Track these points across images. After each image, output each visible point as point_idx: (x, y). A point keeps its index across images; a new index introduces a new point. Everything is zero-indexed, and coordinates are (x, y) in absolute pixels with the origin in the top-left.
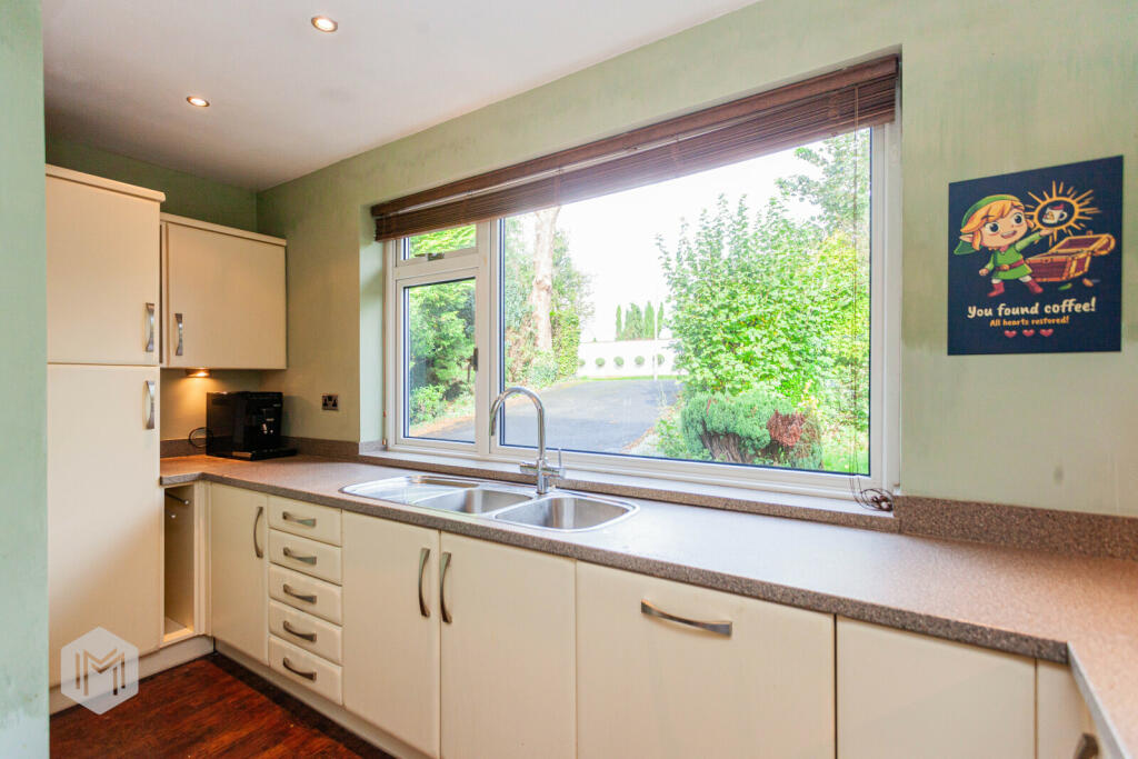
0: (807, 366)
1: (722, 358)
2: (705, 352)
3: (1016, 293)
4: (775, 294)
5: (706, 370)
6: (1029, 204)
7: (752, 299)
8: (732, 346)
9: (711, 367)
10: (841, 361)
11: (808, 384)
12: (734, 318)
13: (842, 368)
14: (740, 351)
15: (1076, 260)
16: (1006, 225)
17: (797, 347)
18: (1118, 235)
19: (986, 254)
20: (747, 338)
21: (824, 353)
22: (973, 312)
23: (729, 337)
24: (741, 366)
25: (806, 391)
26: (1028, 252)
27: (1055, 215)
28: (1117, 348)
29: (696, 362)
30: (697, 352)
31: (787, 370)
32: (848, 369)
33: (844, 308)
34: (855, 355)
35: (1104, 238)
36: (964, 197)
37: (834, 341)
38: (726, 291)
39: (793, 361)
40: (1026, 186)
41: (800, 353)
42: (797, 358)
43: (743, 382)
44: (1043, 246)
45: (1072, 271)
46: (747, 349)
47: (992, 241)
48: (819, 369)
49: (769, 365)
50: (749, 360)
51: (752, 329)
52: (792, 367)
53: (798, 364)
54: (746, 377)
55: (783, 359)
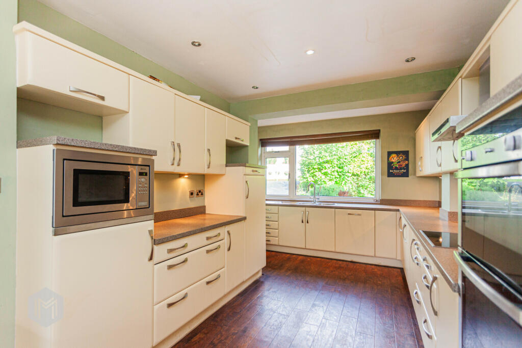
0: (343, 176)
1: (317, 174)
2: (311, 172)
3: (396, 168)
4: (334, 153)
5: (311, 178)
6: (398, 156)
7: (327, 154)
8: (320, 170)
9: (313, 177)
10: (353, 175)
11: (343, 182)
12: (321, 161)
13: (353, 177)
14: (323, 171)
15: (404, 164)
16: (395, 158)
17: (341, 170)
18: (408, 161)
19: (392, 162)
20: (325, 167)
21: (348, 172)
22: (391, 171)
23: (319, 167)
24: (323, 177)
25: (342, 185)
26: (398, 163)
27: (401, 158)
28: (408, 176)
29: (308, 175)
30: (308, 171)
31: (337, 178)
32: (356, 178)
33: (355, 157)
34: (358, 173)
35: (407, 162)
36: (390, 154)
37: (351, 168)
38: (318, 151)
39: (339, 175)
40: (397, 153)
41: (341, 172)
42: (340, 174)
43: (324, 181)
44: (399, 162)
45: (403, 166)
46: (325, 171)
47: (393, 161)
48: (346, 177)
49: (332, 176)
50: (325, 174)
51: (326, 164)
52: (338, 177)
53: (340, 176)
54: (325, 180)
55: (336, 174)
